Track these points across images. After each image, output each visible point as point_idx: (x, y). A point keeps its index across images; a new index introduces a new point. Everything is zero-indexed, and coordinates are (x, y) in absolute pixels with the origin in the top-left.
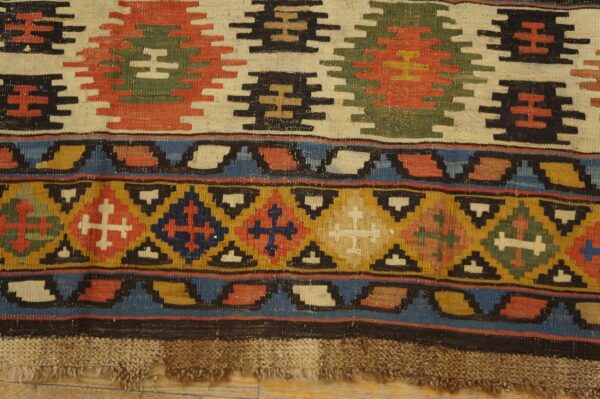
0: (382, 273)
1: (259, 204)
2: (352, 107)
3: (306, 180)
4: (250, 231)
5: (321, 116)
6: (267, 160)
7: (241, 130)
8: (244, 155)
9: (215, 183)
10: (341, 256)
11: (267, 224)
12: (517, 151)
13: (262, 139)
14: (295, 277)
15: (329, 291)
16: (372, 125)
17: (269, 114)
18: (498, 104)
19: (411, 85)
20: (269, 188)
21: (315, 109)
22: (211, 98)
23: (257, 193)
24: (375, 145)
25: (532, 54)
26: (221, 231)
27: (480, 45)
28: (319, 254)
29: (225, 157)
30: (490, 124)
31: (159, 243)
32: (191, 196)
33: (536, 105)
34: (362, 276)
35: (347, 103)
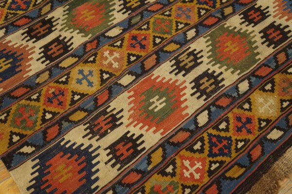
0: (285, 111)
1: (231, 121)
2: (229, 70)
3: (238, 101)
4: (237, 131)
5: (223, 80)
6: (221, 105)
7: (204, 102)
8: (213, 109)
9: (213, 125)
10: (270, 116)
11: (240, 125)
12: (282, 48)
13: (213, 100)
14: (264, 134)
15: (277, 130)
16: (239, 71)
17: (208, 91)
18: (265, 39)
19: (238, 51)
20: (230, 113)
21: (220, 78)
22: (186, 100)
23: (228, 118)
24: (246, 76)
25: (259, 20)
26: (229, 139)
27: (244, 28)
28: (264, 121)
29: (208, 114)
30: (268, 46)
31: (215, 159)
32: (210, 135)
33: (274, 32)
34: (281, 117)
35: (226, 70)
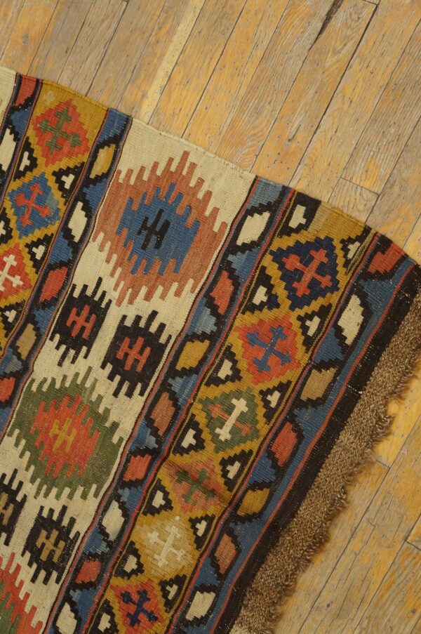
0: (206, 543)
1: (116, 606)
2: (75, 495)
3: (112, 561)
4: (132, 624)
5: (73, 521)
6: (87, 581)
7: (58, 587)
8: (76, 595)
9: (87, 629)
10: (180, 567)
11: (132, 609)
12: (160, 382)
13: (71, 575)
14: (179, 613)
15: (202, 593)
16: (94, 487)
17: (55, 559)
18: (118, 378)
19: (77, 439)
20: (108, 591)
21: (65, 523)
22: (27, 595)
23: (107, 602)
24: (109, 493)
25: (92, 330)
27: (69, 369)
28: (170, 583)
29: (72, 610)
30: (129, 394)
33: (130, 347)
34: (202, 561)
35: (71, 496)
